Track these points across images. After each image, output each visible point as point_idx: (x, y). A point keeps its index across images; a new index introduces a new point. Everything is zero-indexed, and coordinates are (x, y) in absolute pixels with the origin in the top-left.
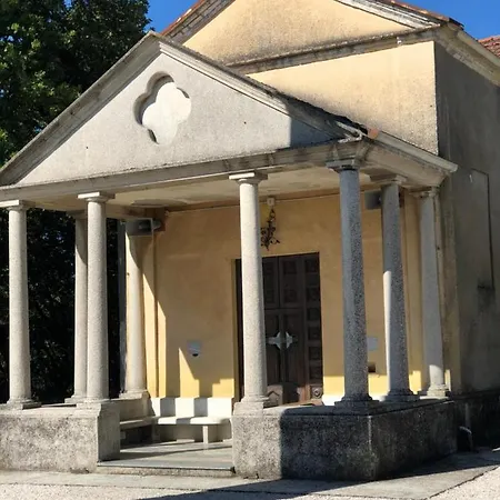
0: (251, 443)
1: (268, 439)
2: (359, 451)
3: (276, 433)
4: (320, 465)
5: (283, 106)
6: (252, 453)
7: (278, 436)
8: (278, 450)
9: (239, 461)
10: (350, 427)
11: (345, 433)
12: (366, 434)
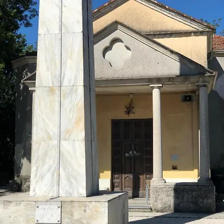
0: (160, 198)
1: (167, 196)
2: (210, 201)
3: (172, 193)
4: (192, 206)
5: (177, 58)
6: (160, 202)
7: (173, 194)
8: (172, 200)
9: (154, 205)
10: (206, 191)
11: (204, 193)
12: (213, 194)
